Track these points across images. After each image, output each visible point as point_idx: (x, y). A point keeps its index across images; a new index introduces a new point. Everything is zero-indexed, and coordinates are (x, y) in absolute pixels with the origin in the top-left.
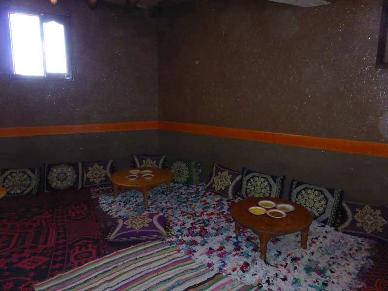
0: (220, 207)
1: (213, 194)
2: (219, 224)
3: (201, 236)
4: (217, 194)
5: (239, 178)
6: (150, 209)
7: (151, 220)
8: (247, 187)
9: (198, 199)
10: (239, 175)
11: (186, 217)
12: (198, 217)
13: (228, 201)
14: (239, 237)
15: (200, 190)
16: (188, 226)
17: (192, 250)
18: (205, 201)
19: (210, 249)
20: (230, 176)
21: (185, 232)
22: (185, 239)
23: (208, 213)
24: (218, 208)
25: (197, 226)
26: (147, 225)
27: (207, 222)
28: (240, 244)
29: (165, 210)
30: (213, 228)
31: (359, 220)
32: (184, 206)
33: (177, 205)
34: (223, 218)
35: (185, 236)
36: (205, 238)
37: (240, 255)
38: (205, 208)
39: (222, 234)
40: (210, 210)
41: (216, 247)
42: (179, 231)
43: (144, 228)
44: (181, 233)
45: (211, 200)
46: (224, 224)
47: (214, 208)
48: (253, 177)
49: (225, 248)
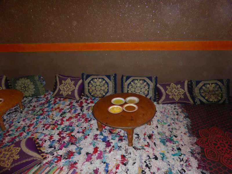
0: (73, 110)
1: (62, 99)
2: (81, 126)
3: (72, 144)
4: (65, 98)
5: (80, 82)
6: (11, 133)
7: (20, 149)
8: (89, 88)
9: (52, 108)
10: (80, 80)
11: (50, 129)
12: (60, 125)
13: (77, 102)
14: (103, 133)
15: (49, 99)
16: (56, 137)
17: (73, 163)
18: (59, 108)
19: (87, 154)
20: (73, 82)
21: (57, 145)
22: (61, 152)
23: (67, 118)
24: (73, 111)
25: (64, 135)
26: (17, 157)
27: (71, 128)
28: (107, 139)
29: (27, 128)
30: (78, 132)
31: (170, 94)
32: (43, 119)
33: (35, 120)
34: (81, 119)
35: (59, 150)
36: (77, 145)
37: (114, 150)
38: (62, 114)
39: (89, 135)
40: (68, 115)
41: (91, 150)
42: (51, 147)
43: (15, 161)
44: (53, 149)
45: (63, 105)
46: (85, 125)
47: (69, 112)
48: (92, 80)
49: (98, 148)
